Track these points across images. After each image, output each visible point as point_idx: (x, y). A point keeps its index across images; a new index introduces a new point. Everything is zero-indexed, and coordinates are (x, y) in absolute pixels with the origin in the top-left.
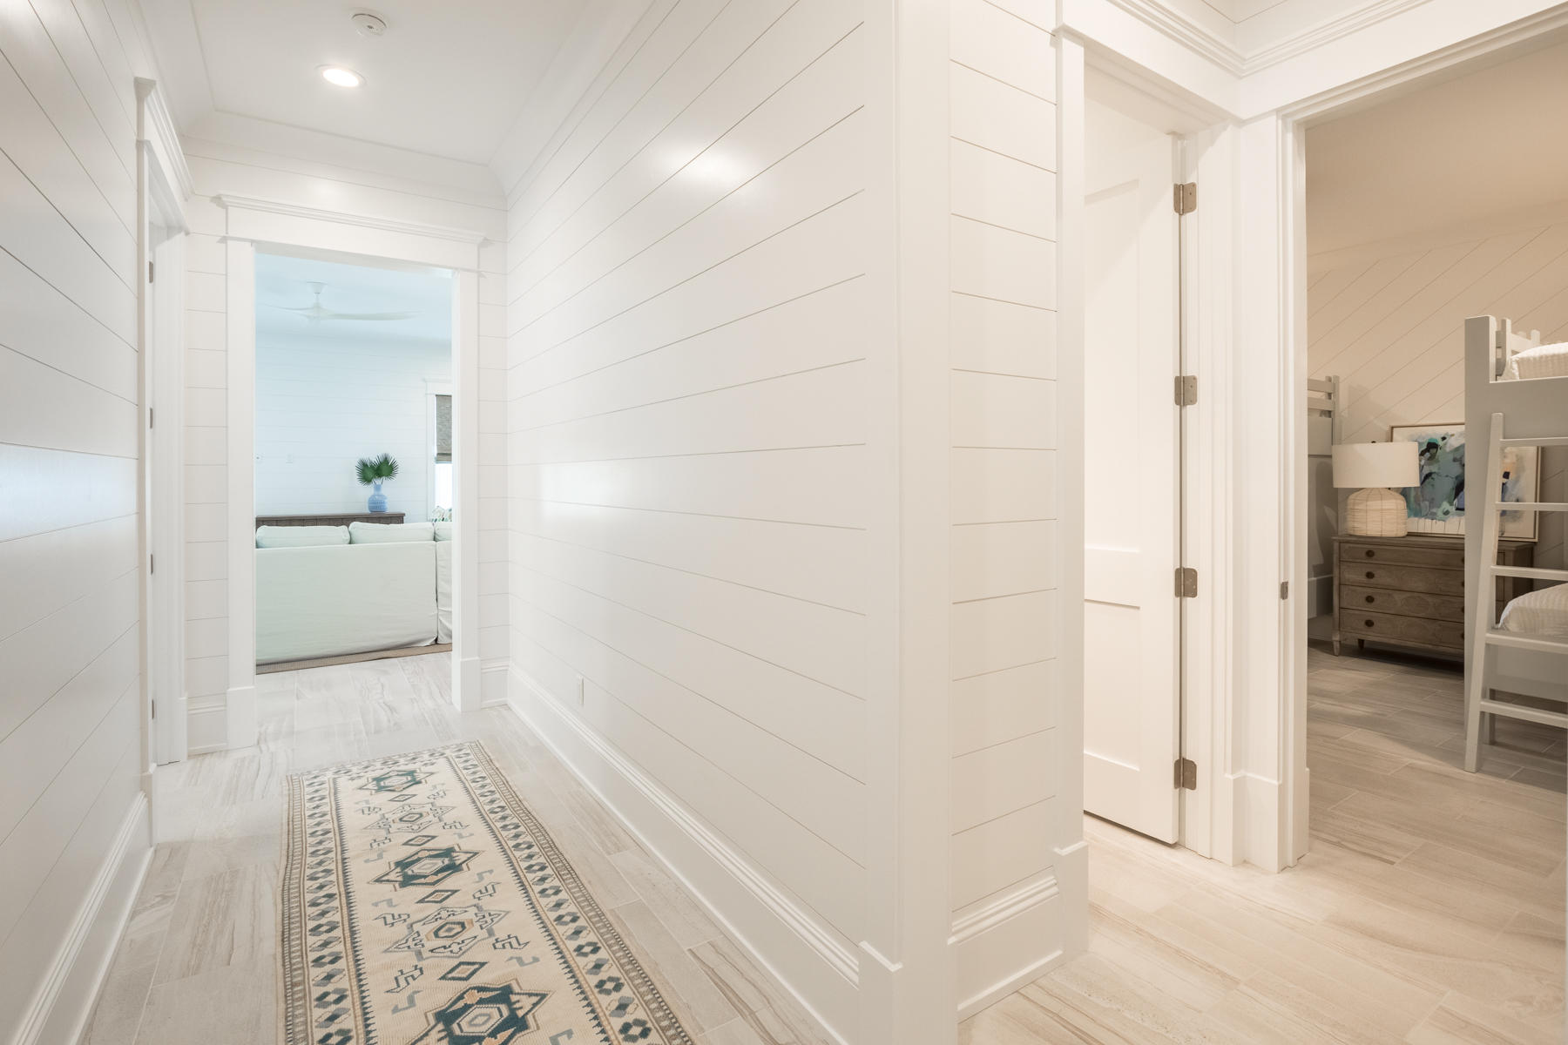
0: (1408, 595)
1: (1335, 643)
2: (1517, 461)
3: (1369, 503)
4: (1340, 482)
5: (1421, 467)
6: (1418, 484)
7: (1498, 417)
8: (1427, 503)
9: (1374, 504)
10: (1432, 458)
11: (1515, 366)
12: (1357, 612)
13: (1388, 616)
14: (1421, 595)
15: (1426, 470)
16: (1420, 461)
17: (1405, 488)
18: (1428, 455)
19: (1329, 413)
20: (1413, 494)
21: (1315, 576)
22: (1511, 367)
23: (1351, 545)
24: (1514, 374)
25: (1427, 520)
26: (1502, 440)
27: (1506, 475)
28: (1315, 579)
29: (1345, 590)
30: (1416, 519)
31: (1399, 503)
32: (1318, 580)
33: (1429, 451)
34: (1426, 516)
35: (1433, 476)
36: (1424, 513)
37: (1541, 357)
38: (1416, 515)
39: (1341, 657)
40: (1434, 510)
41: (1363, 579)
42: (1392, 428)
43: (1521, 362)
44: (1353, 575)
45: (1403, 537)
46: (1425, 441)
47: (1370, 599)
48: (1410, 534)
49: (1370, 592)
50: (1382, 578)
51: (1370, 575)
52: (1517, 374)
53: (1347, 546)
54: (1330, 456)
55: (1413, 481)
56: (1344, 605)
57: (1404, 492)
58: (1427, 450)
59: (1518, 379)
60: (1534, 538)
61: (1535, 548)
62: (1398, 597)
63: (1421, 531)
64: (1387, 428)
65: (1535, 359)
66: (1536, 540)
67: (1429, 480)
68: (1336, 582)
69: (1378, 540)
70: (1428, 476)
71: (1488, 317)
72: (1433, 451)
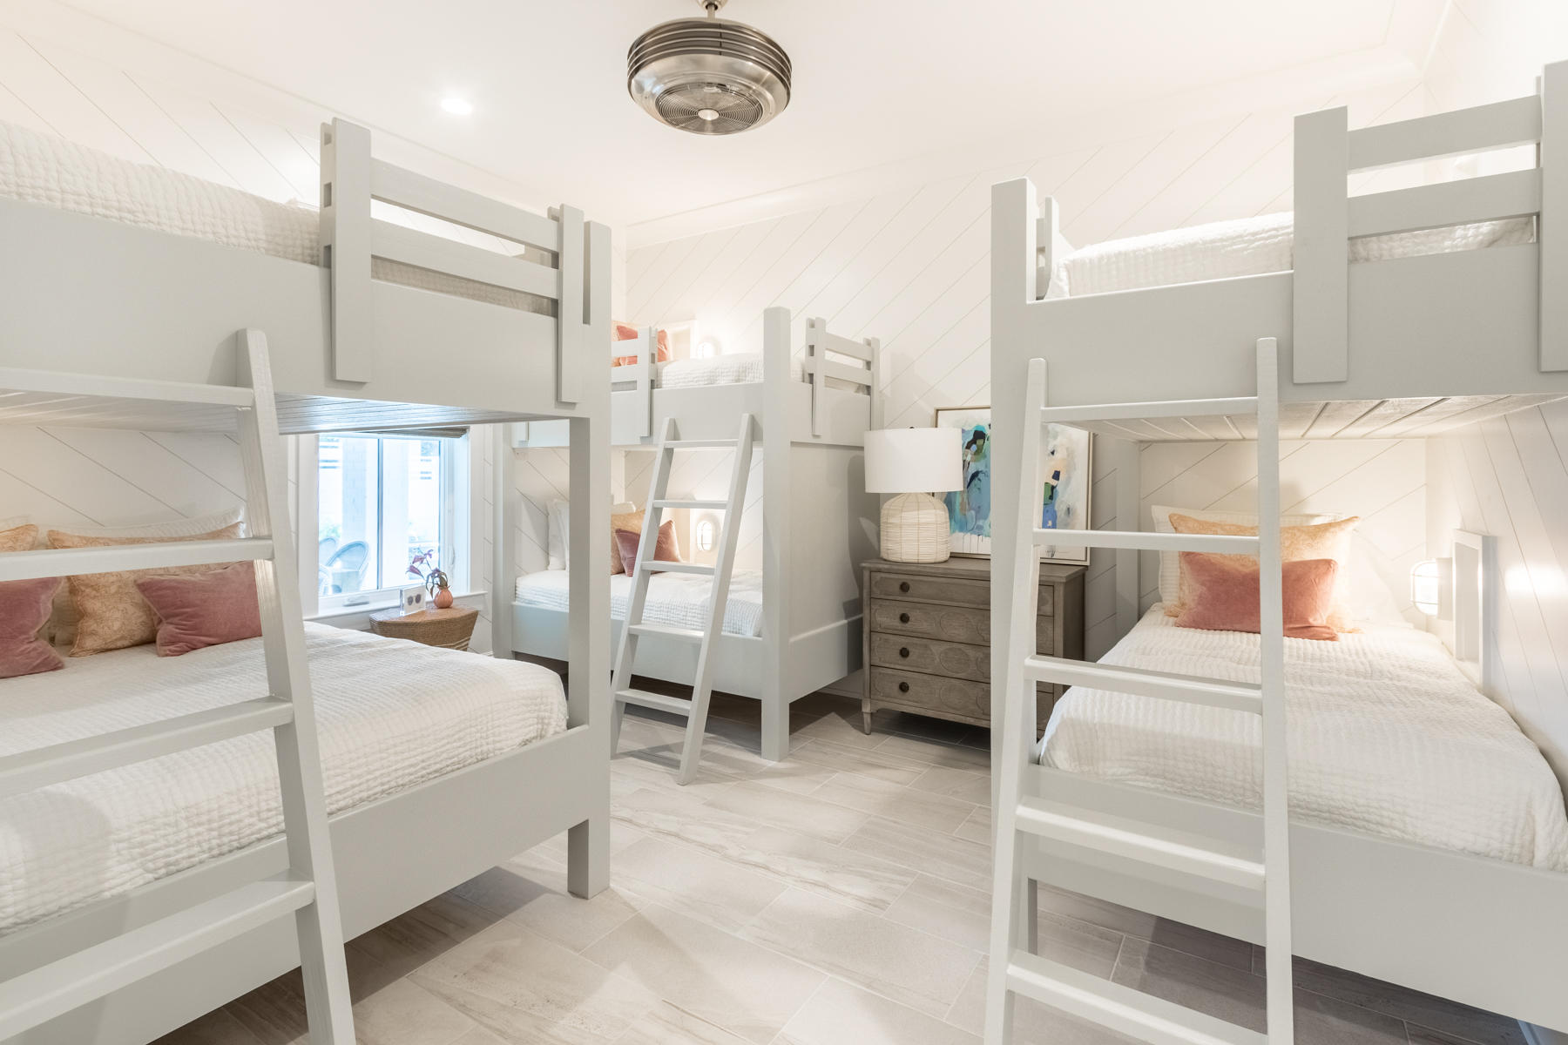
0: (946, 646)
1: (865, 716)
2: (1068, 456)
3: (903, 514)
4: (872, 487)
5: (965, 465)
6: (962, 489)
7: (1037, 364)
8: (973, 512)
9: (910, 517)
10: (978, 452)
11: (1064, 275)
12: (890, 671)
13: (926, 677)
14: (962, 646)
15: (972, 470)
16: (965, 455)
17: (949, 493)
18: (974, 447)
19: (868, 389)
20: (958, 500)
21: (846, 618)
22: (1058, 276)
23: (883, 575)
24: (1061, 289)
25: (973, 535)
26: (1043, 408)
27: (1056, 476)
28: (845, 621)
29: (874, 636)
30: (962, 534)
31: (939, 514)
32: (849, 623)
33: (975, 443)
34: (972, 531)
35: (980, 476)
36: (970, 526)
37: (1101, 258)
38: (961, 530)
39: (873, 737)
40: (980, 523)
41: (897, 623)
42: (938, 410)
43: (1072, 268)
44: (885, 618)
45: (945, 562)
46: (971, 428)
47: (904, 653)
48: (954, 556)
49: (903, 642)
50: (919, 623)
51: (904, 618)
52: (1066, 288)
53: (878, 576)
54: (862, 448)
55: (956, 484)
56: (876, 661)
57: (949, 499)
58: (973, 442)
59: (1067, 297)
60: (1086, 560)
61: (1087, 573)
62: (937, 649)
63: (966, 551)
64: (933, 412)
65: (1091, 261)
66: (1088, 563)
67: (976, 481)
68: (866, 629)
69: (913, 568)
70: (975, 475)
71: (1025, 180)
72: (980, 442)
